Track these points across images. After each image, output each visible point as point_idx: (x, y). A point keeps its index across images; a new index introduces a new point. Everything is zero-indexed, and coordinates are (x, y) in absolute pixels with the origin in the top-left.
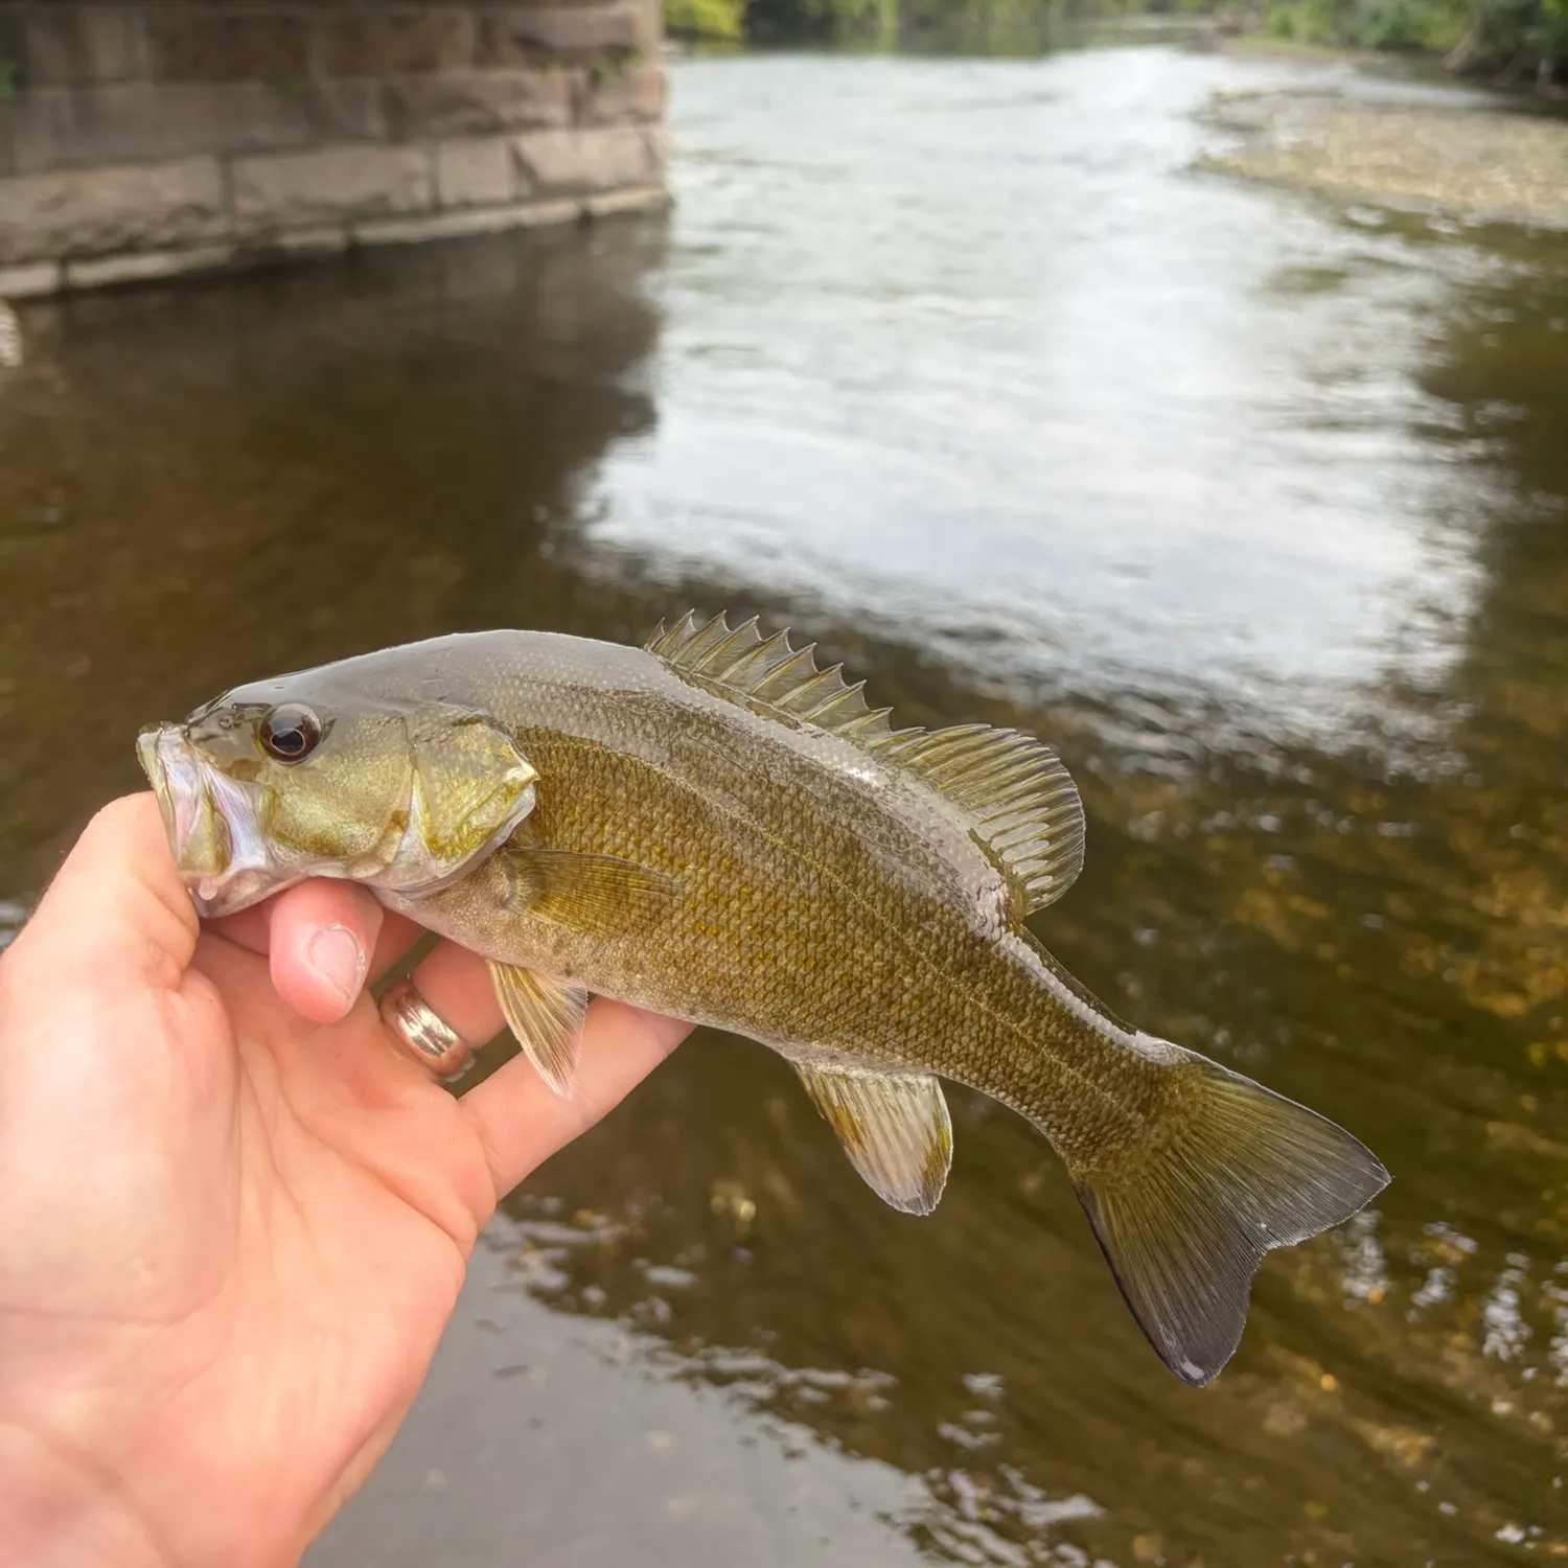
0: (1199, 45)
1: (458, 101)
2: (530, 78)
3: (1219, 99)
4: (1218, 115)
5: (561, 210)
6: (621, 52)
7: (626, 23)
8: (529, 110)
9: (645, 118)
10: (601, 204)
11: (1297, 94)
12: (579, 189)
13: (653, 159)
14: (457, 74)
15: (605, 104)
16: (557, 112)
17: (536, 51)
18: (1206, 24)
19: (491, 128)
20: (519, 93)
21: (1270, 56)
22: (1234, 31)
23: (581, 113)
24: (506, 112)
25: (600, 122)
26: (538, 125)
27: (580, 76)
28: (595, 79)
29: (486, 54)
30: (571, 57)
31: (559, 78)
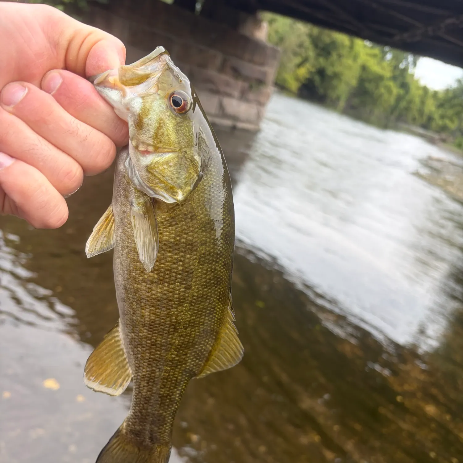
0: (431, 141)
1: (209, 81)
2: (232, 80)
3: (430, 158)
4: (427, 162)
5: (228, 123)
6: (261, 82)
7: (265, 74)
8: (228, 90)
9: (261, 104)
10: (240, 125)
11: (453, 164)
12: (235, 118)
13: (259, 117)
14: (212, 73)
15: (251, 96)
16: (236, 93)
17: (237, 73)
18: (436, 136)
19: (216, 92)
20: (228, 84)
21: (451, 152)
22: (444, 141)
23: (243, 97)
24: (222, 88)
25: (247, 101)
26: (229, 95)
27: (246, 85)
28: (251, 87)
29: (222, 69)
30: (246, 79)
31: (240, 84)
